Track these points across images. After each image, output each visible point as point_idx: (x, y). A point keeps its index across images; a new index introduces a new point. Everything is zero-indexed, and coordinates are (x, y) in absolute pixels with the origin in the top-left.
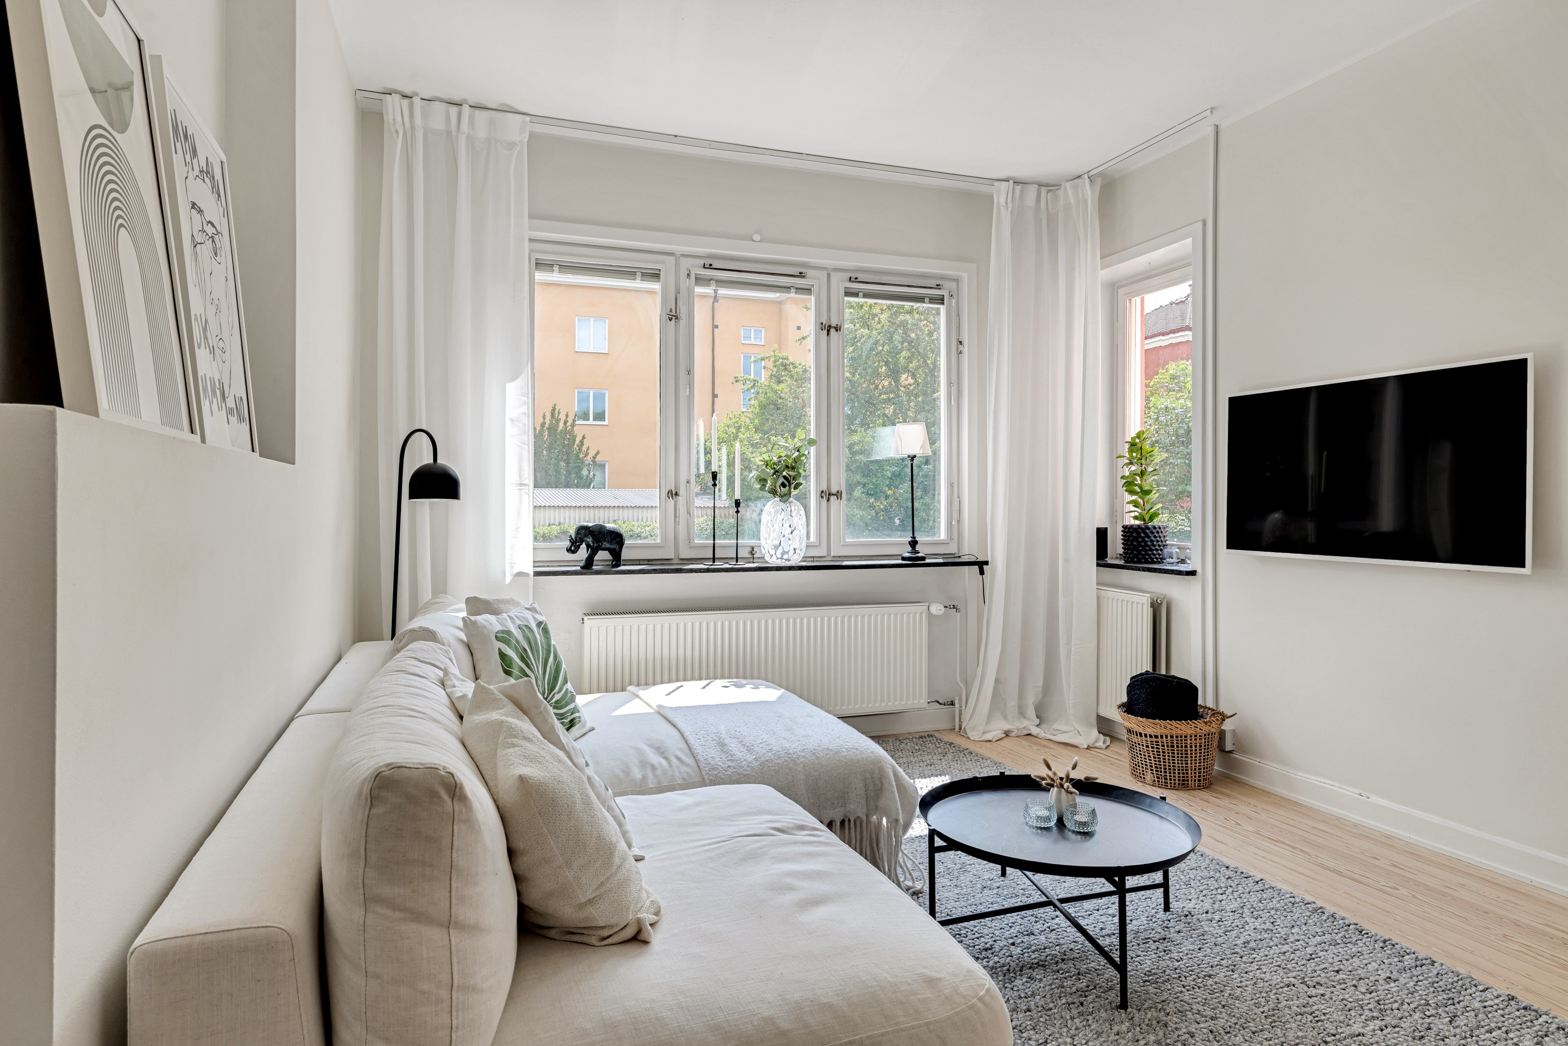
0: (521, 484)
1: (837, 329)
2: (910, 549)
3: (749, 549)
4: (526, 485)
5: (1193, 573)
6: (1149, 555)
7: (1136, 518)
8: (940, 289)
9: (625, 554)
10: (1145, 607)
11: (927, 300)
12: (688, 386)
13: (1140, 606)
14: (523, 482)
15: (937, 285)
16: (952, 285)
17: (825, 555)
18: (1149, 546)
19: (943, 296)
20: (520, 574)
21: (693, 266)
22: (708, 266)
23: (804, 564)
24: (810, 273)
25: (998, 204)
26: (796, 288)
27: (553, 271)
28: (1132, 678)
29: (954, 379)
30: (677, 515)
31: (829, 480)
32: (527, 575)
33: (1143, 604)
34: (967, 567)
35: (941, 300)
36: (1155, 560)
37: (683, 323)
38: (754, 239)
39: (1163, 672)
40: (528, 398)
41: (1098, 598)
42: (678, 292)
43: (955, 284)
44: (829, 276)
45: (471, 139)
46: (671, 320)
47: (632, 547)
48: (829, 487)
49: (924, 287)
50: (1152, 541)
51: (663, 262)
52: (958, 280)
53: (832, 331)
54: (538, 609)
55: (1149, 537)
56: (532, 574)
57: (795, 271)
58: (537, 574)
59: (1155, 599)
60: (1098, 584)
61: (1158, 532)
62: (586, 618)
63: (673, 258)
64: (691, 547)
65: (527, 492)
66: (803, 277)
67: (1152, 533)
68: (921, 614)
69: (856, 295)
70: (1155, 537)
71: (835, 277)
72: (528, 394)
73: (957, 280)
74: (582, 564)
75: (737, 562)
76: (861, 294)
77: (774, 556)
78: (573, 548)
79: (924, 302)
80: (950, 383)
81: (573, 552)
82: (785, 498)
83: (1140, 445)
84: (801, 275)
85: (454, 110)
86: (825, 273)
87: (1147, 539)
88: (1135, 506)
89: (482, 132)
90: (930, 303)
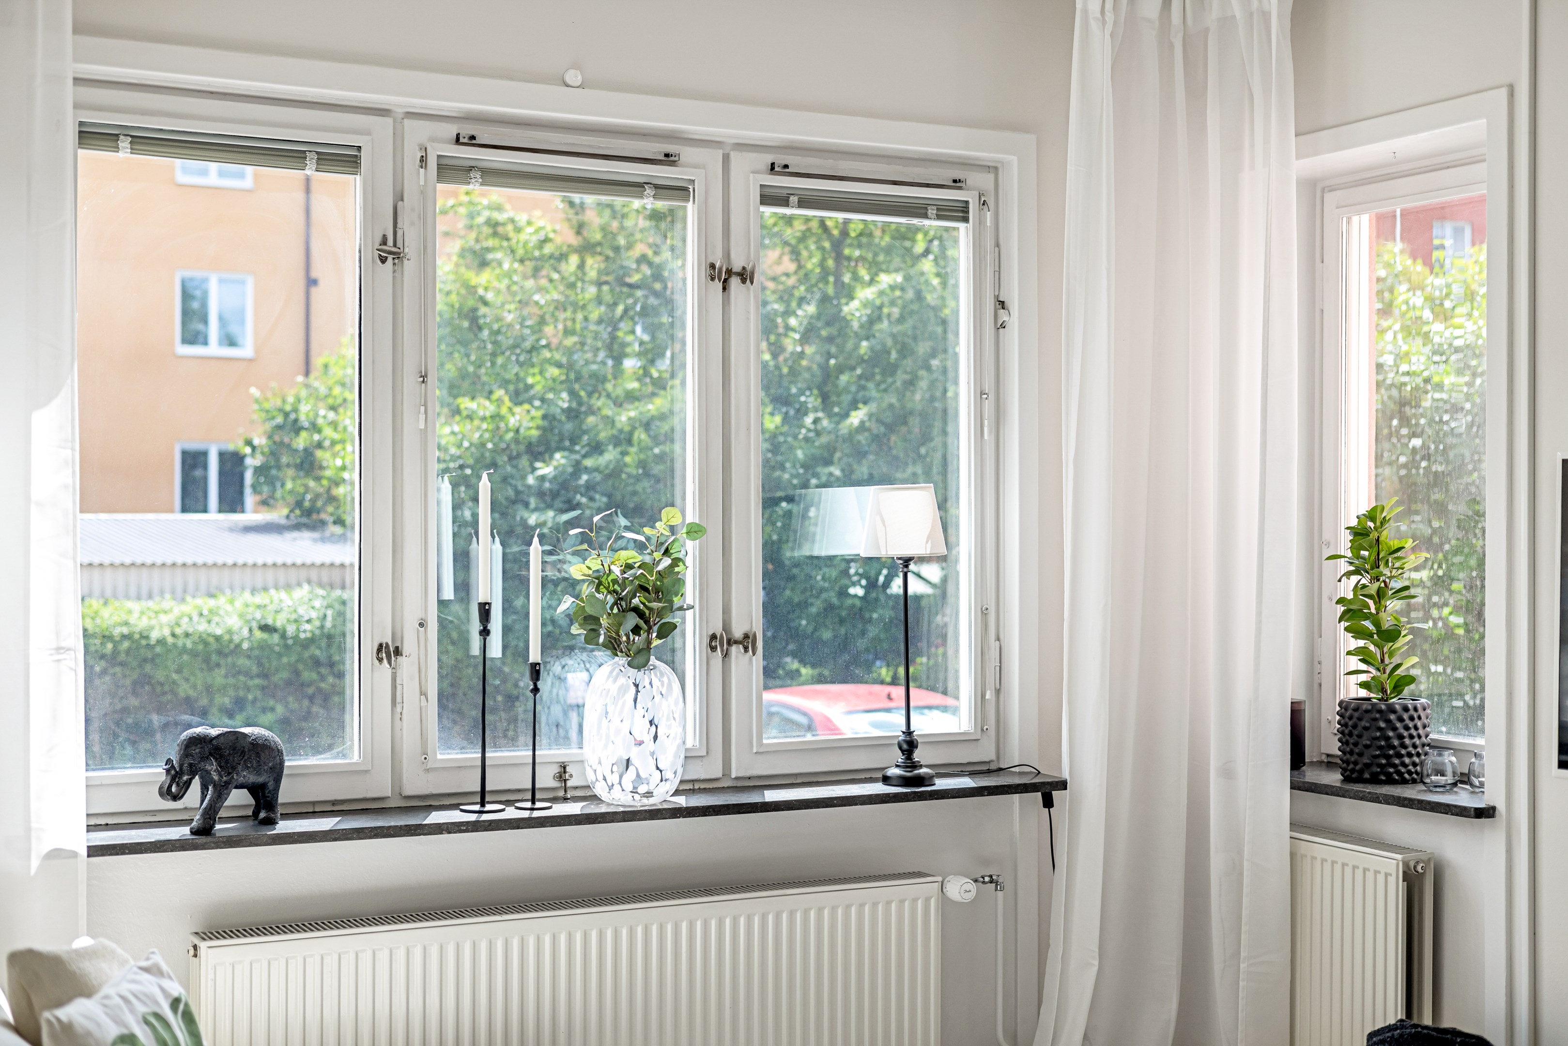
0: (59, 649)
1: (745, 276)
2: (900, 758)
3: (556, 769)
4: (69, 649)
5: (1486, 813)
6: (1395, 766)
7: (1364, 685)
8: (960, 188)
9: (287, 793)
10: (1392, 880)
11: (932, 212)
12: (423, 408)
13: (1381, 878)
14: (63, 644)
15: (955, 181)
16: (984, 180)
17: (720, 775)
18: (1394, 747)
19: (967, 202)
20: (55, 854)
21: (433, 139)
22: (466, 140)
23: (682, 801)
24: (687, 154)
26: (657, 187)
27: (117, 149)
28: (1371, 1036)
29: (989, 385)
30: (399, 699)
31: (726, 611)
32: (74, 855)
33: (1387, 875)
34: (1016, 797)
35: (961, 212)
36: (1406, 776)
37: (409, 266)
38: (568, 80)
39: (1427, 1021)
40: (73, 449)
41: (1293, 855)
42: (399, 197)
43: (991, 177)
44: (726, 158)
46: (383, 260)
47: (300, 775)
48: (726, 627)
49: (928, 185)
50: (1401, 737)
51: (367, 132)
52: (996, 169)
53: (735, 282)
54: (165, 967)
55: (1395, 729)
56: (84, 852)
57: (654, 149)
58: (95, 851)
59: (1412, 864)
60: (1292, 824)
61: (1412, 718)
62: (203, 945)
63: (389, 121)
64: (427, 770)
65: (73, 665)
66: (673, 164)
67: (1401, 720)
68: (927, 900)
69: (784, 201)
70: (1407, 728)
71: (741, 163)
72: (73, 441)
73: (993, 169)
74: (192, 826)
75: (533, 803)
76: (794, 199)
77: (617, 787)
78: (174, 789)
79: (925, 216)
80: (982, 393)
81: (176, 798)
82: (640, 659)
83: (1376, 534)
84: (669, 159)
86: (719, 154)
87: (1391, 734)
88: (1363, 661)
90: (939, 217)
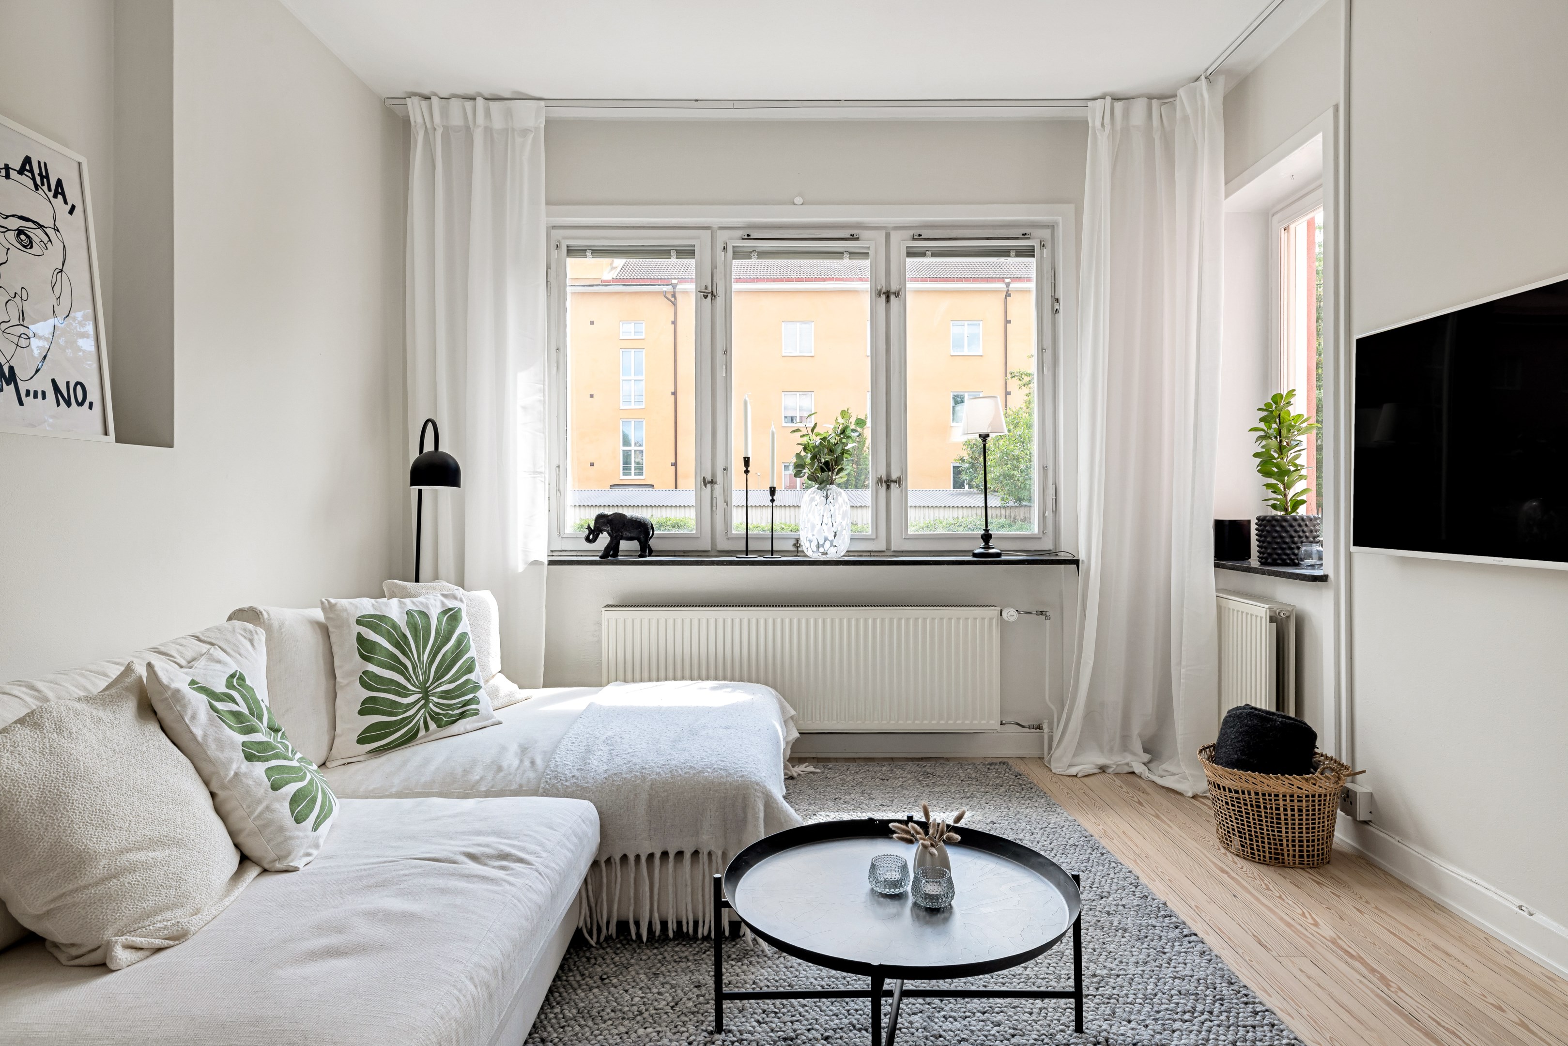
0: (535, 472)
1: (897, 294)
2: (982, 544)
3: (794, 542)
4: (541, 473)
5: (1324, 579)
6: (1287, 555)
7: (1274, 507)
8: (1029, 238)
10: (1264, 620)
11: (1013, 253)
12: (724, 367)
13: (1259, 619)
14: (538, 470)
15: (1023, 235)
16: (1046, 234)
17: (884, 549)
18: (1286, 543)
19: (1034, 246)
20: (536, 563)
21: (731, 238)
22: (746, 237)
23: (846, 558)
24: (865, 234)
25: (1094, 128)
26: (850, 253)
27: (585, 256)
28: (1229, 712)
29: (1048, 343)
30: (714, 505)
31: (888, 465)
32: (542, 563)
33: (1261, 618)
34: (1062, 566)
35: (1029, 252)
36: (1296, 561)
37: (720, 300)
38: (796, 203)
40: (544, 385)
41: (1219, 608)
42: (714, 267)
43: (1049, 231)
44: (888, 236)
45: (488, 130)
46: (706, 297)
47: (662, 537)
48: (888, 474)
49: (1008, 239)
50: (1292, 537)
51: (698, 238)
52: (1053, 226)
53: (892, 297)
55: (1287, 532)
56: (546, 563)
57: (846, 233)
58: (551, 563)
59: (1278, 611)
60: (1217, 590)
61: (1300, 525)
62: (603, 609)
63: (709, 232)
64: (728, 539)
65: (543, 480)
66: (857, 239)
67: (1291, 526)
68: (991, 619)
69: (922, 254)
70: (1296, 531)
71: (895, 236)
72: (544, 380)
73: (1052, 227)
74: (600, 554)
75: (772, 555)
76: (928, 253)
77: (809, 549)
78: (591, 537)
79: (1009, 256)
80: (1042, 350)
81: (592, 541)
82: (823, 485)
83: (1278, 413)
84: (853, 238)
85: (468, 104)
86: (883, 233)
87: (1284, 535)
88: (1274, 492)
89: (498, 123)
90: (1017, 256)
